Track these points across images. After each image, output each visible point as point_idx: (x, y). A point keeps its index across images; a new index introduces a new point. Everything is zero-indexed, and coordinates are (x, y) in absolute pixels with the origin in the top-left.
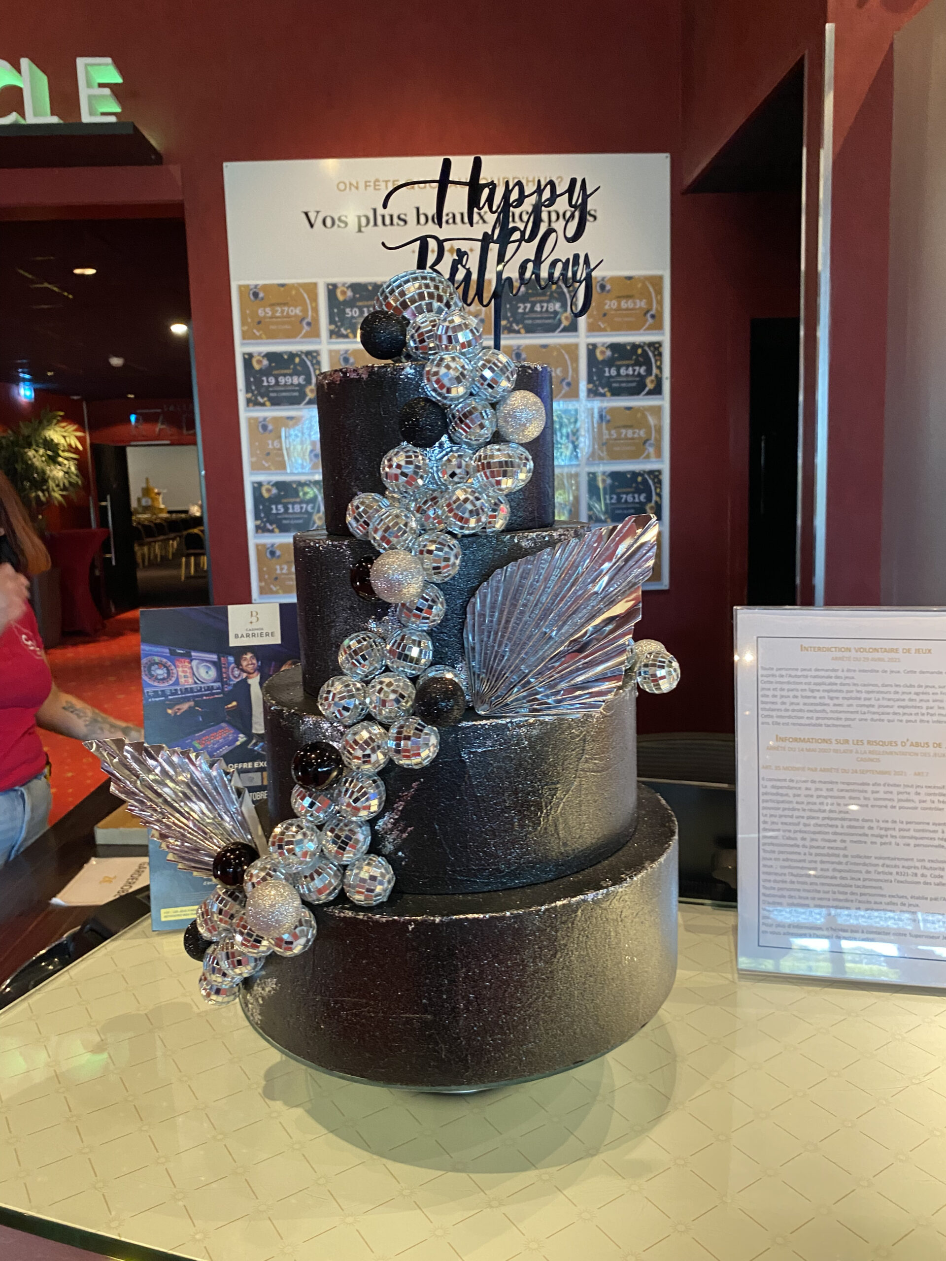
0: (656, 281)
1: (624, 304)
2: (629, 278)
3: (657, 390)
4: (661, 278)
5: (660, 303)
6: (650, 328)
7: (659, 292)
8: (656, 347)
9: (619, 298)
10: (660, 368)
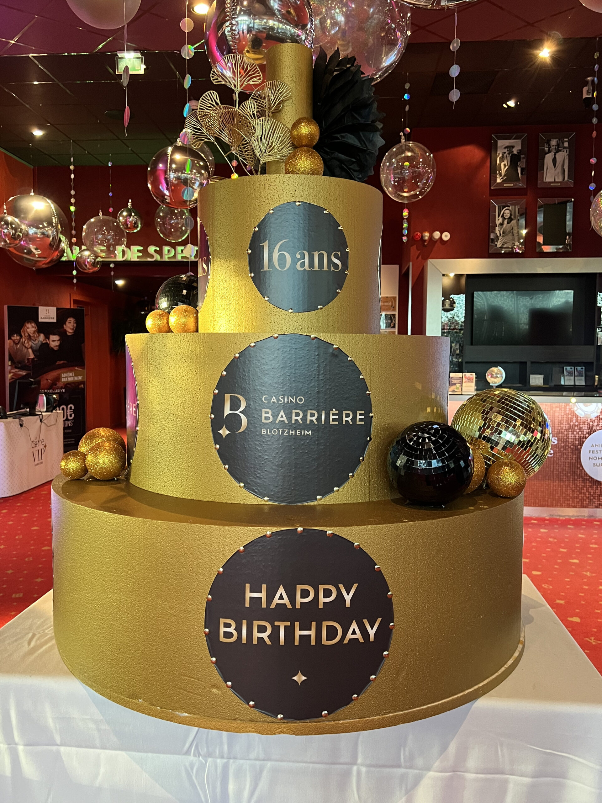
0: (394, 298)
1: (386, 304)
2: (387, 297)
3: (394, 327)
4: (396, 297)
5: (395, 304)
6: (393, 310)
7: (395, 301)
8: (394, 315)
9: (384, 302)
10: (395, 321)
